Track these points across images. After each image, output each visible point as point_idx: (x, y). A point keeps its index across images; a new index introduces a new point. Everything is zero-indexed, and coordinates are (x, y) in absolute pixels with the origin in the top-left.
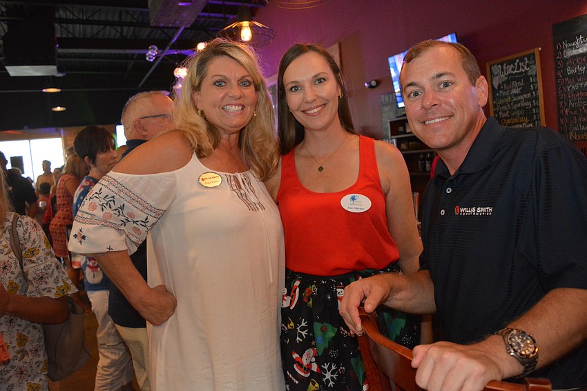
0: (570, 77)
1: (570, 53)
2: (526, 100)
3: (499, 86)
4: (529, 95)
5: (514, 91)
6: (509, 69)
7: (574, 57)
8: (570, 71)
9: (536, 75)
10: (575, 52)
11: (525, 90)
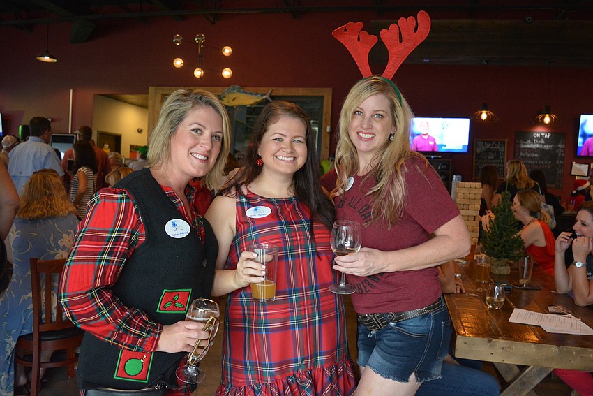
0: (522, 157)
1: (523, 146)
2: (496, 163)
3: (481, 153)
4: (498, 161)
5: (490, 157)
6: (488, 146)
7: (525, 148)
8: (522, 154)
9: (504, 153)
10: (525, 146)
11: (496, 158)
